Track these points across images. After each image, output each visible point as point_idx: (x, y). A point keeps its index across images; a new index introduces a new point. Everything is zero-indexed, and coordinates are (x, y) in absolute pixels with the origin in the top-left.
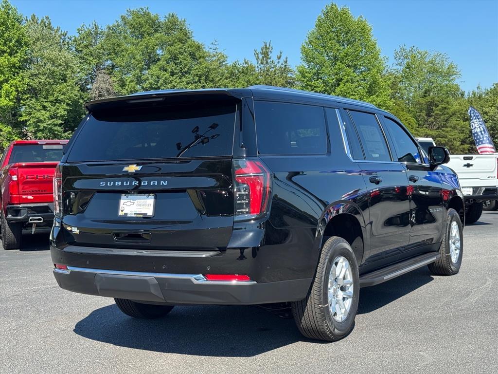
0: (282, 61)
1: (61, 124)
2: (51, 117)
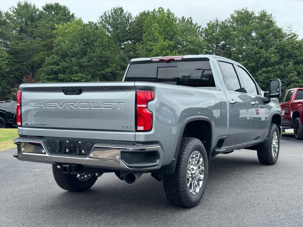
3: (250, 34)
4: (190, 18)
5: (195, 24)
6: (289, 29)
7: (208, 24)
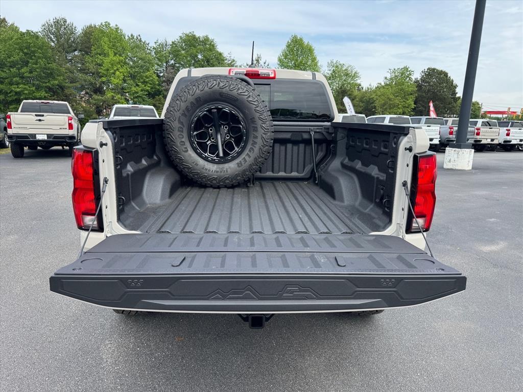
0: (266, 65)
1: (147, 94)
2: (142, 91)
3: (196, 56)
4: (139, 36)
5: (143, 41)
6: (229, 55)
7: (155, 43)
